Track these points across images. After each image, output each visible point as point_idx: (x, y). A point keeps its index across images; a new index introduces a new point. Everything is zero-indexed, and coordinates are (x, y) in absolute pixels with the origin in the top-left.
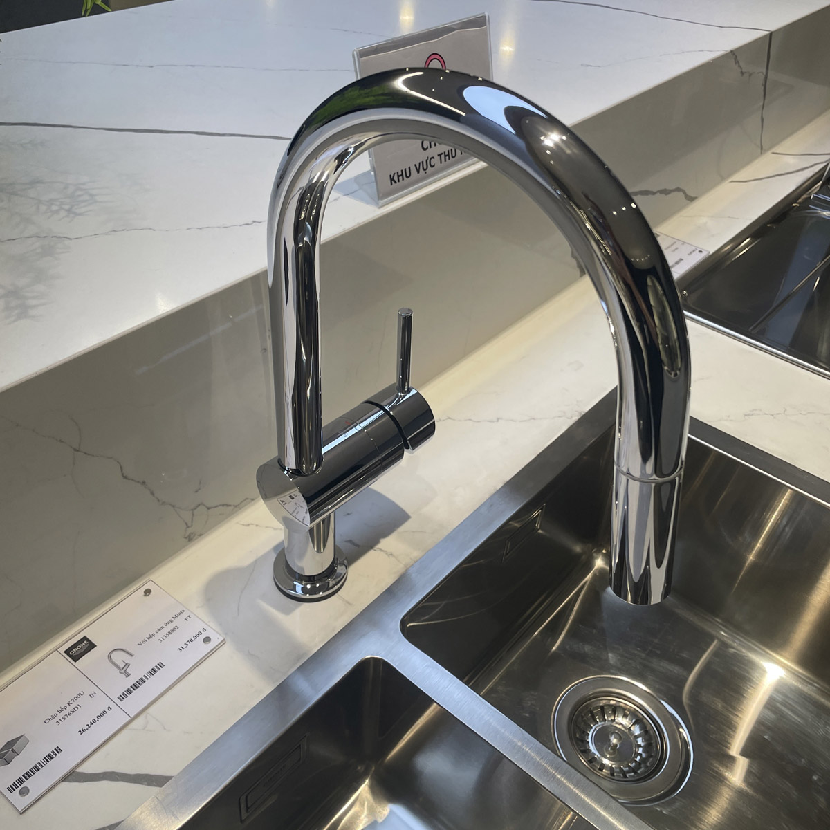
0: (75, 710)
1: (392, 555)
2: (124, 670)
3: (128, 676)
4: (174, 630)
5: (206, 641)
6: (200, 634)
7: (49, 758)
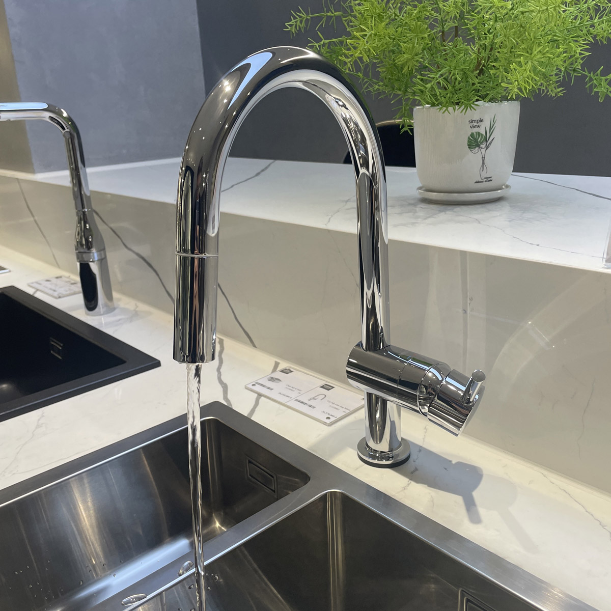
0: (292, 390)
1: (405, 489)
2: (314, 398)
3: (309, 400)
4: (337, 409)
5: (328, 418)
6: (333, 416)
7: (269, 388)
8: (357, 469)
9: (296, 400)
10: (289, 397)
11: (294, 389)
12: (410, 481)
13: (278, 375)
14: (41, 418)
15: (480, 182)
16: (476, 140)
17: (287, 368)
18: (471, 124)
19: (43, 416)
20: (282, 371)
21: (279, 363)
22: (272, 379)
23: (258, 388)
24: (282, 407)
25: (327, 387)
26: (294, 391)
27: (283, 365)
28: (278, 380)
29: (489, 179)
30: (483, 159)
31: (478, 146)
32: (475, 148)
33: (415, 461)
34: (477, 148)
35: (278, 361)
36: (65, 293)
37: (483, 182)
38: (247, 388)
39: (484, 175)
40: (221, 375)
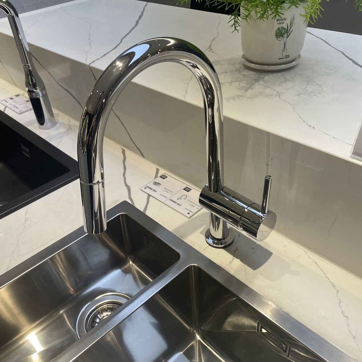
0: (167, 192)
1: (231, 263)
2: (180, 198)
3: (177, 200)
4: (193, 206)
5: (189, 213)
6: (191, 212)
7: (154, 190)
8: (205, 249)
9: (170, 200)
10: (166, 197)
11: (168, 191)
12: (234, 257)
13: (159, 180)
14: (26, 214)
15: (282, 59)
16: (280, 32)
17: (164, 174)
18: (278, 22)
19: (27, 212)
20: (161, 177)
21: (159, 169)
22: (156, 183)
23: (148, 190)
24: (163, 205)
25: (187, 189)
26: (168, 192)
27: (162, 172)
28: (159, 184)
29: (288, 56)
30: (285, 44)
31: (282, 36)
32: (280, 37)
33: (236, 243)
34: (281, 37)
35: (158, 168)
36: (24, 110)
37: (284, 58)
38: (141, 190)
39: (285, 54)
40: (126, 180)
